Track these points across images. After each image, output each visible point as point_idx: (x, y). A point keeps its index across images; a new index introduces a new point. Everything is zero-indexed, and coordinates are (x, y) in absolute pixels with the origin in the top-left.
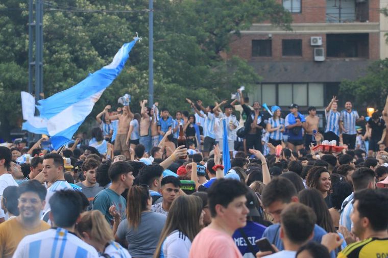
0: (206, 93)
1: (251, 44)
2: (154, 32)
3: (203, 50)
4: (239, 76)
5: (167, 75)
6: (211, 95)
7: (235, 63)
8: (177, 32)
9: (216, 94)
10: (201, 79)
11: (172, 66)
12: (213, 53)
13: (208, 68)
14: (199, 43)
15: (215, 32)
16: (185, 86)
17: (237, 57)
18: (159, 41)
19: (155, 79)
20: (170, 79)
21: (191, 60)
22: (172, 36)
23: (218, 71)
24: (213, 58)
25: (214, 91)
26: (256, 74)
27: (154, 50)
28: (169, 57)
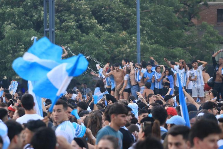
0: (181, 51)
1: (216, 13)
2: (140, 4)
3: (179, 18)
4: (207, 38)
5: (151, 38)
6: (185, 53)
7: (204, 27)
8: (158, 4)
9: (189, 53)
10: (177, 40)
11: (154, 31)
12: (186, 20)
13: (183, 31)
14: (176, 12)
15: (188, 4)
16: (165, 46)
17: (206, 22)
18: (144, 11)
19: (141, 40)
20: (153, 41)
21: (170, 26)
22: (155, 8)
23: (190, 34)
24: (187, 24)
25: (187, 50)
26: (221, 36)
27: (141, 19)
28: (152, 24)
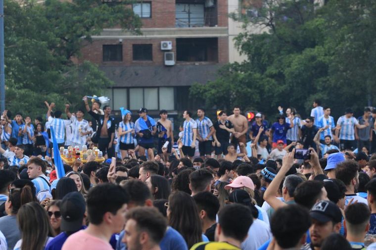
0: (58, 97)
1: (102, 49)
2: (5, 38)
3: (54, 56)
4: (91, 81)
5: (18, 80)
6: (63, 100)
7: (86, 68)
8: (27, 37)
9: (68, 99)
10: (53, 84)
11: (23, 72)
12: (64, 58)
13: (60, 73)
14: (50, 48)
15: (66, 38)
16: (36, 92)
17: (88, 61)
18: (10, 46)
19: (6, 84)
20: (22, 84)
21: (43, 65)
22: (23, 42)
23: (69, 76)
24: (64, 63)
25: (65, 96)
26: (107, 79)
27: (5, 56)
28: (20, 63)
